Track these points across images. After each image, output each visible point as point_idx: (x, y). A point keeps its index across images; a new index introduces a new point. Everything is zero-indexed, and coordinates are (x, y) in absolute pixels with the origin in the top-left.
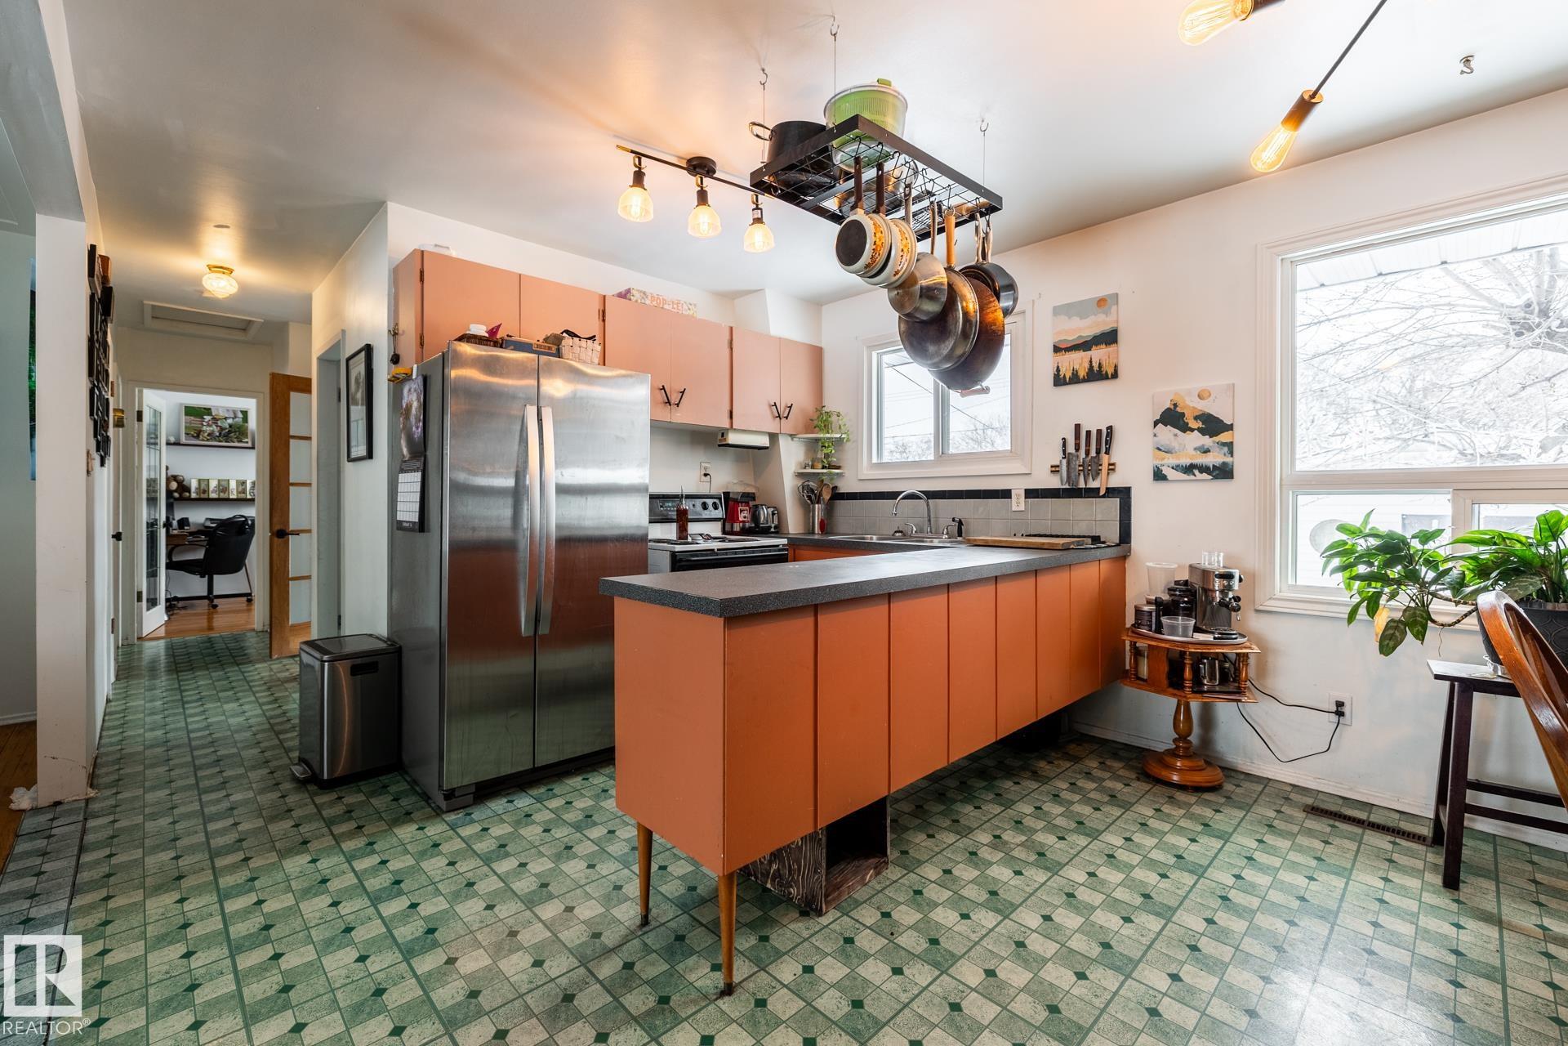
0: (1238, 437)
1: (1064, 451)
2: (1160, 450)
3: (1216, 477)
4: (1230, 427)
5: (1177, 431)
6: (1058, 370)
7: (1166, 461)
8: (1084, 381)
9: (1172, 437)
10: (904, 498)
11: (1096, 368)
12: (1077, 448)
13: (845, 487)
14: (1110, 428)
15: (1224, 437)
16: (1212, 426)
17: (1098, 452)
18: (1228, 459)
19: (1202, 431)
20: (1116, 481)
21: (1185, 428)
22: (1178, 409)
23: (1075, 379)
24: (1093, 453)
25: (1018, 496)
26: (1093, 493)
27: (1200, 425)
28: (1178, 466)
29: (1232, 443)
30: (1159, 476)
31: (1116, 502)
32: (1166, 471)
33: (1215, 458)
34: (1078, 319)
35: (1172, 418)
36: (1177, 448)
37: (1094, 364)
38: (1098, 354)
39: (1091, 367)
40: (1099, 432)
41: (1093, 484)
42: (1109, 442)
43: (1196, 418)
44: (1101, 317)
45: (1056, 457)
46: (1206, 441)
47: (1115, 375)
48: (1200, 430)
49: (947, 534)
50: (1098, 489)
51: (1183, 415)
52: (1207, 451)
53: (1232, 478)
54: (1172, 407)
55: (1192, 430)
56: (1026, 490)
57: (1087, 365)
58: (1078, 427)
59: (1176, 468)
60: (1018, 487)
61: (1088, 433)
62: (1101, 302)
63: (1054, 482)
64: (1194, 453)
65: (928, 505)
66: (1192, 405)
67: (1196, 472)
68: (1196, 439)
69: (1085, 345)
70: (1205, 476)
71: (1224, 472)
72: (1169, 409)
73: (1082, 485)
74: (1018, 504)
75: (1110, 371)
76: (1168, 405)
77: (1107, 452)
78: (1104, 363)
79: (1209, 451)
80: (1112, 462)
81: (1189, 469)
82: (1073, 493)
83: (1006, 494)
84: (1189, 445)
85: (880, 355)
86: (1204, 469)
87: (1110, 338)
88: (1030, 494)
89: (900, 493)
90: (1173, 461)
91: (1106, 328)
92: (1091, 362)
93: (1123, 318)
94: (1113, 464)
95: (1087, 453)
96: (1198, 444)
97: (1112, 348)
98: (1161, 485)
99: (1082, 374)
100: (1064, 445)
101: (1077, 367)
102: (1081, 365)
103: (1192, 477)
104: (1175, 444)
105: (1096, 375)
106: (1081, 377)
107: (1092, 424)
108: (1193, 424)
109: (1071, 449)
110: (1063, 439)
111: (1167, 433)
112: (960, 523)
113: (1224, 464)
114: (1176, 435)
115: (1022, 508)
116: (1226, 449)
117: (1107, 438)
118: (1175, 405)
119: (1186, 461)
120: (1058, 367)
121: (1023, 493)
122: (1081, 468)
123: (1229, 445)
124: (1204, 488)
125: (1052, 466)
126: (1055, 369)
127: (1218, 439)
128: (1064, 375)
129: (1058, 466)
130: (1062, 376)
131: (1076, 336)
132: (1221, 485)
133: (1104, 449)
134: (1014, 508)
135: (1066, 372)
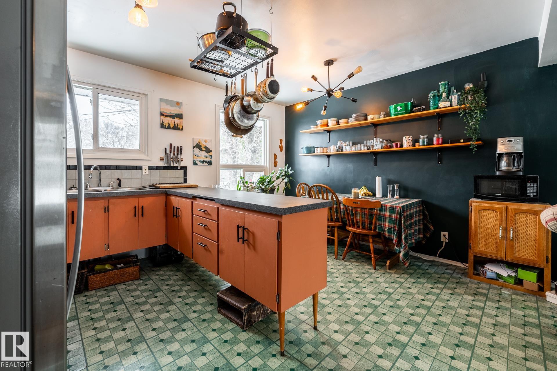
0: (213, 154)
1: (166, 153)
2: (195, 156)
3: (209, 164)
4: (211, 151)
5: (199, 150)
7: (197, 159)
8: (172, 129)
11: (176, 125)
12: (171, 152)
14: (181, 147)
15: (210, 154)
16: (208, 151)
17: (178, 154)
18: (211, 160)
19: (206, 151)
20: (182, 164)
21: (202, 150)
22: (200, 144)
23: (169, 127)
24: (176, 154)
25: (145, 169)
26: (176, 168)
30: (195, 163)
31: (182, 171)
32: (197, 162)
33: (208, 159)
34: (170, 106)
35: (198, 146)
36: (200, 156)
37: (176, 124)
38: (177, 121)
39: (175, 125)
40: (178, 147)
41: (176, 165)
42: (181, 151)
43: (204, 147)
44: (178, 109)
45: (163, 155)
46: (207, 154)
47: (182, 130)
48: (205, 151)
49: (112, 186)
50: (178, 167)
51: (201, 146)
52: (207, 157)
53: (212, 165)
55: (203, 151)
56: (149, 167)
57: (173, 124)
58: (171, 145)
59: (200, 161)
60: (145, 165)
61: (174, 147)
62: (178, 103)
63: (161, 164)
64: (204, 157)
65: (100, 173)
66: (203, 144)
67: (204, 163)
68: (204, 154)
69: (173, 116)
70: (206, 164)
71: (210, 163)
73: (172, 165)
74: (146, 172)
75: (181, 128)
76: (197, 142)
77: (181, 155)
78: (179, 124)
80: (182, 158)
81: (203, 162)
82: (168, 168)
83: (140, 168)
84: (203, 154)
86: (206, 162)
87: (180, 116)
88: (151, 168)
90: (198, 159)
91: (180, 113)
92: (175, 123)
93: (184, 110)
94: (182, 159)
95: (174, 154)
96: (205, 155)
97: (181, 120)
98: (196, 166)
99: (172, 126)
100: (166, 150)
102: (171, 123)
103: (203, 164)
104: (199, 154)
105: (176, 128)
106: (171, 127)
107: (175, 144)
108: (204, 149)
109: (168, 152)
110: (166, 148)
111: (197, 150)
112: (119, 180)
113: (210, 161)
114: (199, 152)
118: (199, 143)
119: (202, 160)
120: (163, 121)
121: (147, 167)
122: (172, 159)
123: (211, 156)
124: (206, 167)
125: (161, 158)
126: (162, 122)
127: (209, 154)
128: (165, 125)
129: (164, 158)
130: (164, 125)
131: (169, 112)
132: (209, 166)
133: (179, 154)
134: (144, 173)
135: (166, 124)
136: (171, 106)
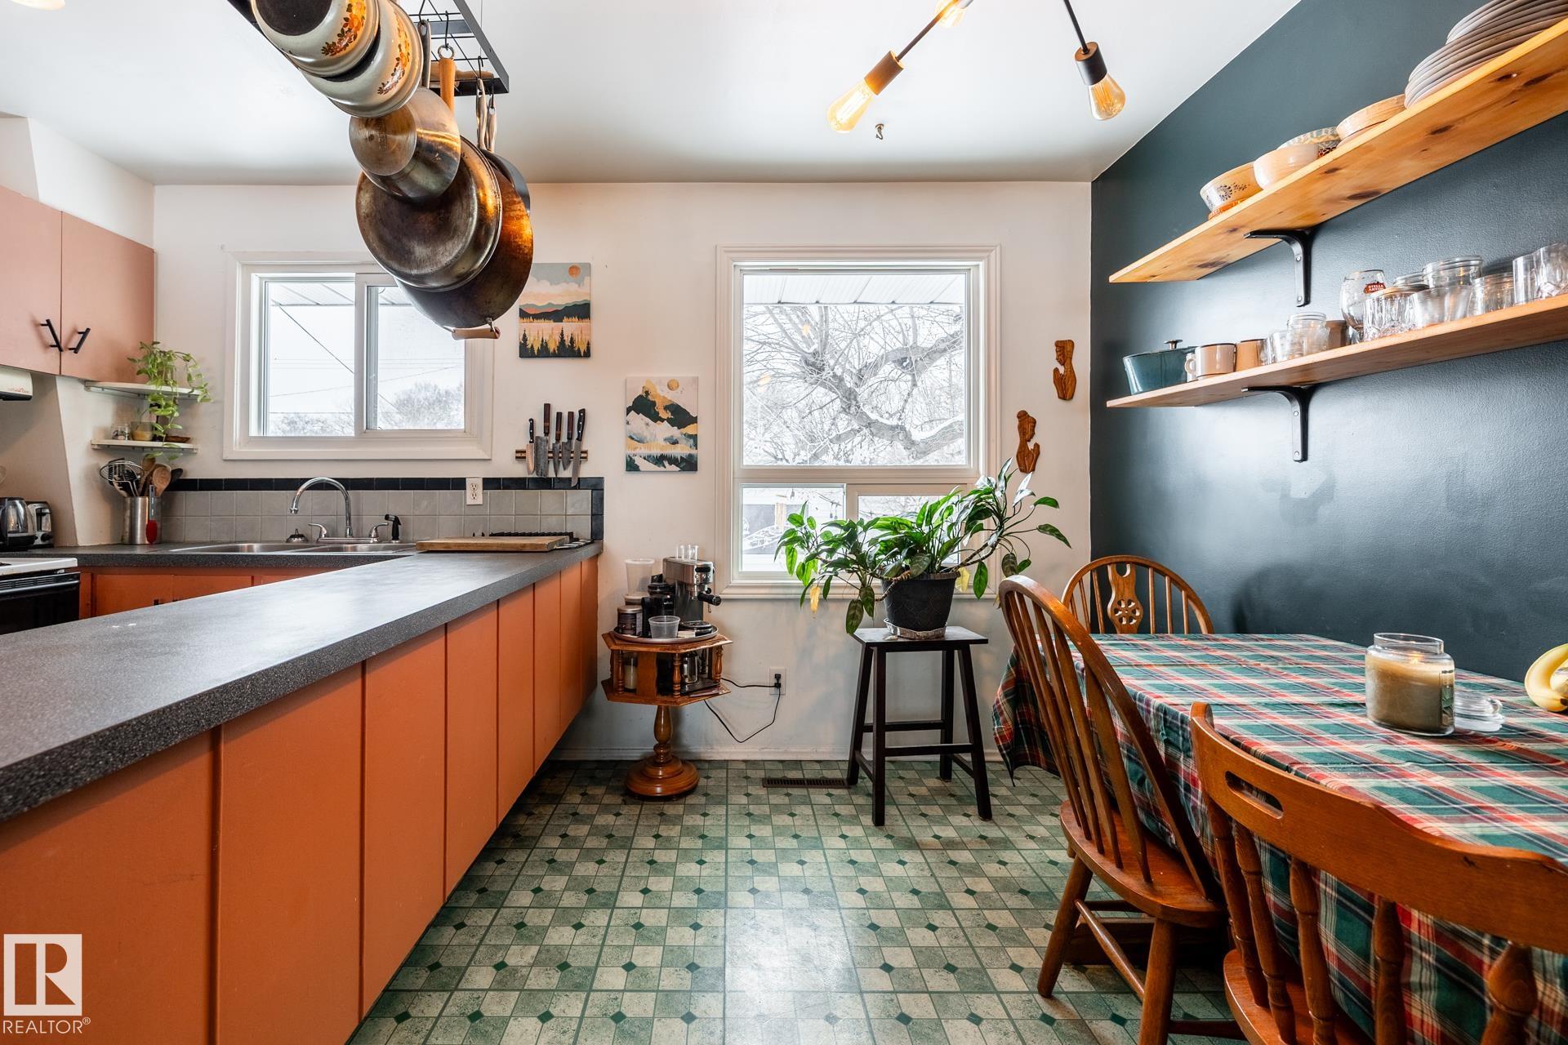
0: (701, 429)
1: (532, 435)
2: (633, 439)
3: (683, 469)
4: (694, 420)
5: (648, 420)
6: (525, 338)
7: (637, 451)
8: (555, 355)
9: (644, 426)
10: (310, 488)
11: (568, 343)
12: (547, 432)
13: (196, 470)
14: (582, 411)
15: (690, 429)
16: (681, 417)
17: (570, 438)
18: (693, 452)
19: (672, 422)
20: (587, 471)
21: (656, 418)
22: (650, 397)
23: (544, 352)
24: (564, 439)
25: (474, 486)
26: (565, 484)
27: (669, 415)
28: (649, 456)
29: (696, 435)
30: (631, 466)
31: (586, 494)
32: (639, 461)
33: (681, 450)
34: (548, 284)
35: (643, 405)
36: (648, 439)
37: (565, 338)
38: (570, 327)
39: (562, 341)
40: (571, 414)
41: (566, 473)
42: (581, 427)
43: (666, 408)
44: (573, 287)
45: (523, 443)
46: (675, 432)
47: (587, 354)
48: (669, 420)
49: (376, 536)
50: (570, 479)
51: (654, 403)
52: (675, 443)
53: (696, 470)
54: (644, 395)
55: (662, 420)
56: (484, 479)
57: (558, 338)
58: (547, 407)
59: (648, 458)
60: (474, 475)
61: (559, 415)
62: (574, 270)
63: (520, 471)
64: (663, 443)
65: (347, 498)
66: (662, 395)
67: (666, 463)
68: (665, 430)
69: (557, 315)
70: (674, 468)
71: (689, 464)
72: (641, 396)
73: (551, 474)
74: (474, 496)
75: (583, 349)
76: (640, 392)
77: (580, 439)
78: (576, 338)
79: (678, 443)
80: (584, 449)
81: (659, 460)
82: (543, 483)
83: (459, 484)
84: (661, 433)
85: (265, 282)
86: (673, 461)
87: (582, 311)
88: (490, 484)
89: (305, 480)
90: (644, 450)
91: (579, 299)
92: (562, 334)
93: (595, 291)
94: (586, 452)
95: (558, 438)
96: (668, 435)
97: (583, 324)
98: (634, 476)
99: (552, 347)
100: (532, 427)
101: (546, 338)
102: (551, 336)
103: (662, 469)
104: (646, 434)
105: (568, 350)
106: (551, 350)
107: (564, 405)
108: (664, 414)
109: (539, 432)
110: (531, 420)
111: (639, 421)
112: (397, 522)
113: (690, 456)
114: (647, 424)
115: (479, 501)
116: (692, 441)
117: (578, 422)
118: (647, 393)
119: (657, 452)
120: (525, 335)
121: (480, 483)
122: (551, 455)
123: (694, 437)
124: (673, 481)
125: (517, 452)
126: (521, 337)
127: (684, 430)
128: (532, 346)
129: (525, 452)
130: (529, 346)
131: (546, 303)
132: (687, 477)
133: (575, 436)
134: (470, 501)
135: (534, 342)
136: (551, 284)
